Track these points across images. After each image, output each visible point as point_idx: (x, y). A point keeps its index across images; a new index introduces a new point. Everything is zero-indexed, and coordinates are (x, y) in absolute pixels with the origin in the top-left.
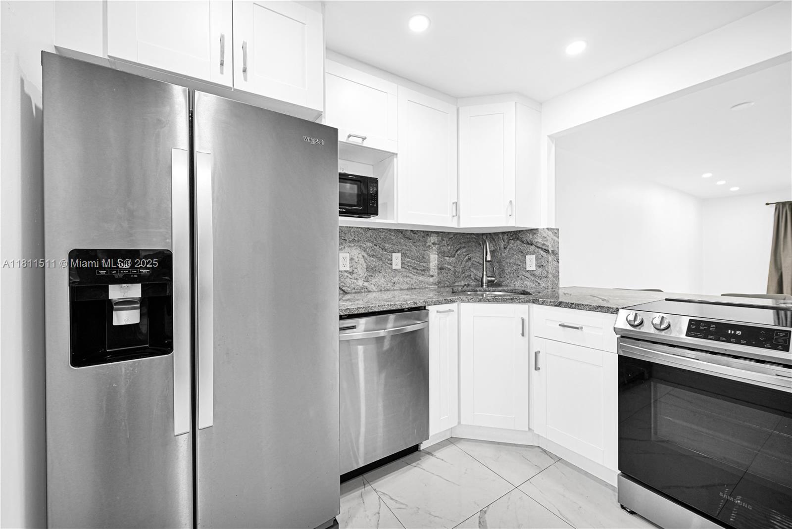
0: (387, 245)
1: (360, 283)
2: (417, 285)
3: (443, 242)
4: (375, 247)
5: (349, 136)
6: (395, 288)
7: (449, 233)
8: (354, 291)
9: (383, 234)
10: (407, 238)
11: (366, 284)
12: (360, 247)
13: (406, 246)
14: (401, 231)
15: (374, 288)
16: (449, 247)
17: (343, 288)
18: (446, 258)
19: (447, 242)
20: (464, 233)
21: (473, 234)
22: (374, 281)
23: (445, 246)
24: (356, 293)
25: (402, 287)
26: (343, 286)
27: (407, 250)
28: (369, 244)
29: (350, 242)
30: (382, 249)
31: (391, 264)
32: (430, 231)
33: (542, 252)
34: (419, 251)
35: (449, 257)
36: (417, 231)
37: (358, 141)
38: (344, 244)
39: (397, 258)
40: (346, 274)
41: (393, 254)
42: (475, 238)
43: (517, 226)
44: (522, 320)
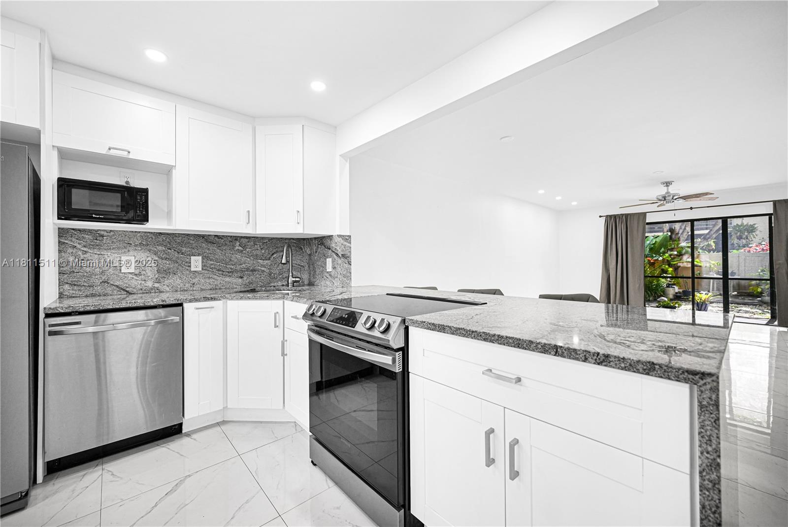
0: (185, 249)
1: (150, 284)
2: (223, 286)
3: (256, 246)
4: (170, 251)
5: (109, 149)
6: (194, 289)
7: (263, 238)
8: (141, 292)
9: (180, 238)
10: (210, 242)
11: (156, 285)
12: (150, 251)
13: (209, 249)
14: (203, 236)
15: (168, 289)
16: (263, 251)
17: (127, 289)
18: (259, 261)
19: (260, 246)
20: (281, 238)
21: (293, 239)
22: (167, 282)
23: (257, 250)
24: (143, 293)
25: (203, 287)
26: (127, 287)
27: (210, 254)
28: (160, 247)
29: (136, 246)
30: (178, 253)
31: (190, 266)
32: (238, 237)
33: (335, 255)
34: (225, 255)
35: (264, 260)
36: (223, 236)
37: (125, 154)
38: (128, 248)
39: (196, 263)
40: (131, 276)
41: (192, 257)
42: (295, 243)
43: (305, 233)
44: (275, 314)
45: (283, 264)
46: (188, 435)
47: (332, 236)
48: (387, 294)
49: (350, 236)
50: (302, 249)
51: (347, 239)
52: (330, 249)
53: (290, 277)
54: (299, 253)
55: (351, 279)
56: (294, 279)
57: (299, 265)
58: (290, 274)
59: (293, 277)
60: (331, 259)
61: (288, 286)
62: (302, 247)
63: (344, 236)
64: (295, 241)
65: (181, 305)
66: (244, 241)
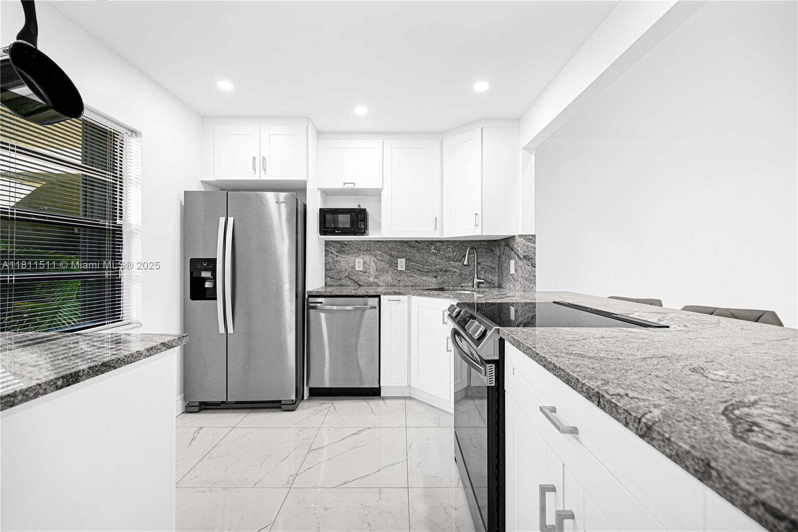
0: (394, 253)
1: (372, 279)
2: (421, 284)
3: (448, 249)
4: (384, 254)
5: (344, 184)
6: (400, 285)
7: (455, 241)
8: (366, 285)
9: (391, 244)
10: (412, 247)
11: (376, 280)
12: (372, 254)
13: (410, 253)
14: (406, 242)
15: (383, 284)
16: (455, 254)
17: (359, 283)
18: (451, 262)
19: (452, 249)
20: (472, 241)
21: (484, 241)
22: (382, 278)
23: (450, 252)
24: (368, 286)
25: (406, 284)
26: (359, 281)
27: (412, 256)
28: (378, 252)
29: (364, 251)
30: (390, 256)
31: (397, 267)
32: (433, 241)
33: (517, 257)
34: (423, 257)
35: (455, 262)
36: (421, 241)
37: (351, 186)
38: (360, 253)
39: (402, 264)
40: (361, 273)
41: (399, 259)
42: (486, 245)
43: (483, 235)
44: (443, 311)
45: (465, 265)
46: (383, 399)
47: (515, 236)
48: (554, 302)
49: (534, 236)
50: (493, 251)
51: (531, 239)
52: (513, 250)
53: (475, 278)
54: (490, 255)
55: (535, 283)
56: (478, 281)
57: (489, 267)
58: (476, 276)
59: (478, 279)
60: (514, 261)
61: (473, 286)
62: (493, 249)
63: (526, 236)
64: (485, 243)
65: (379, 296)
66: (438, 244)
